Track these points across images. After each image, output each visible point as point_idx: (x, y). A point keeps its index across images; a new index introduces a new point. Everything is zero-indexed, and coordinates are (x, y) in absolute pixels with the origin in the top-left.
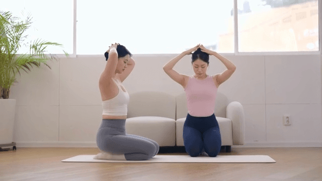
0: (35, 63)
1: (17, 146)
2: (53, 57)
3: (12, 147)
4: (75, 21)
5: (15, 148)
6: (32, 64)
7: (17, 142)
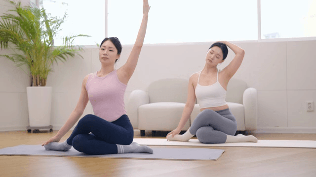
0: (70, 54)
1: (53, 129)
2: (81, 48)
3: (49, 129)
4: (106, 14)
5: (51, 130)
6: (68, 55)
7: (53, 125)
